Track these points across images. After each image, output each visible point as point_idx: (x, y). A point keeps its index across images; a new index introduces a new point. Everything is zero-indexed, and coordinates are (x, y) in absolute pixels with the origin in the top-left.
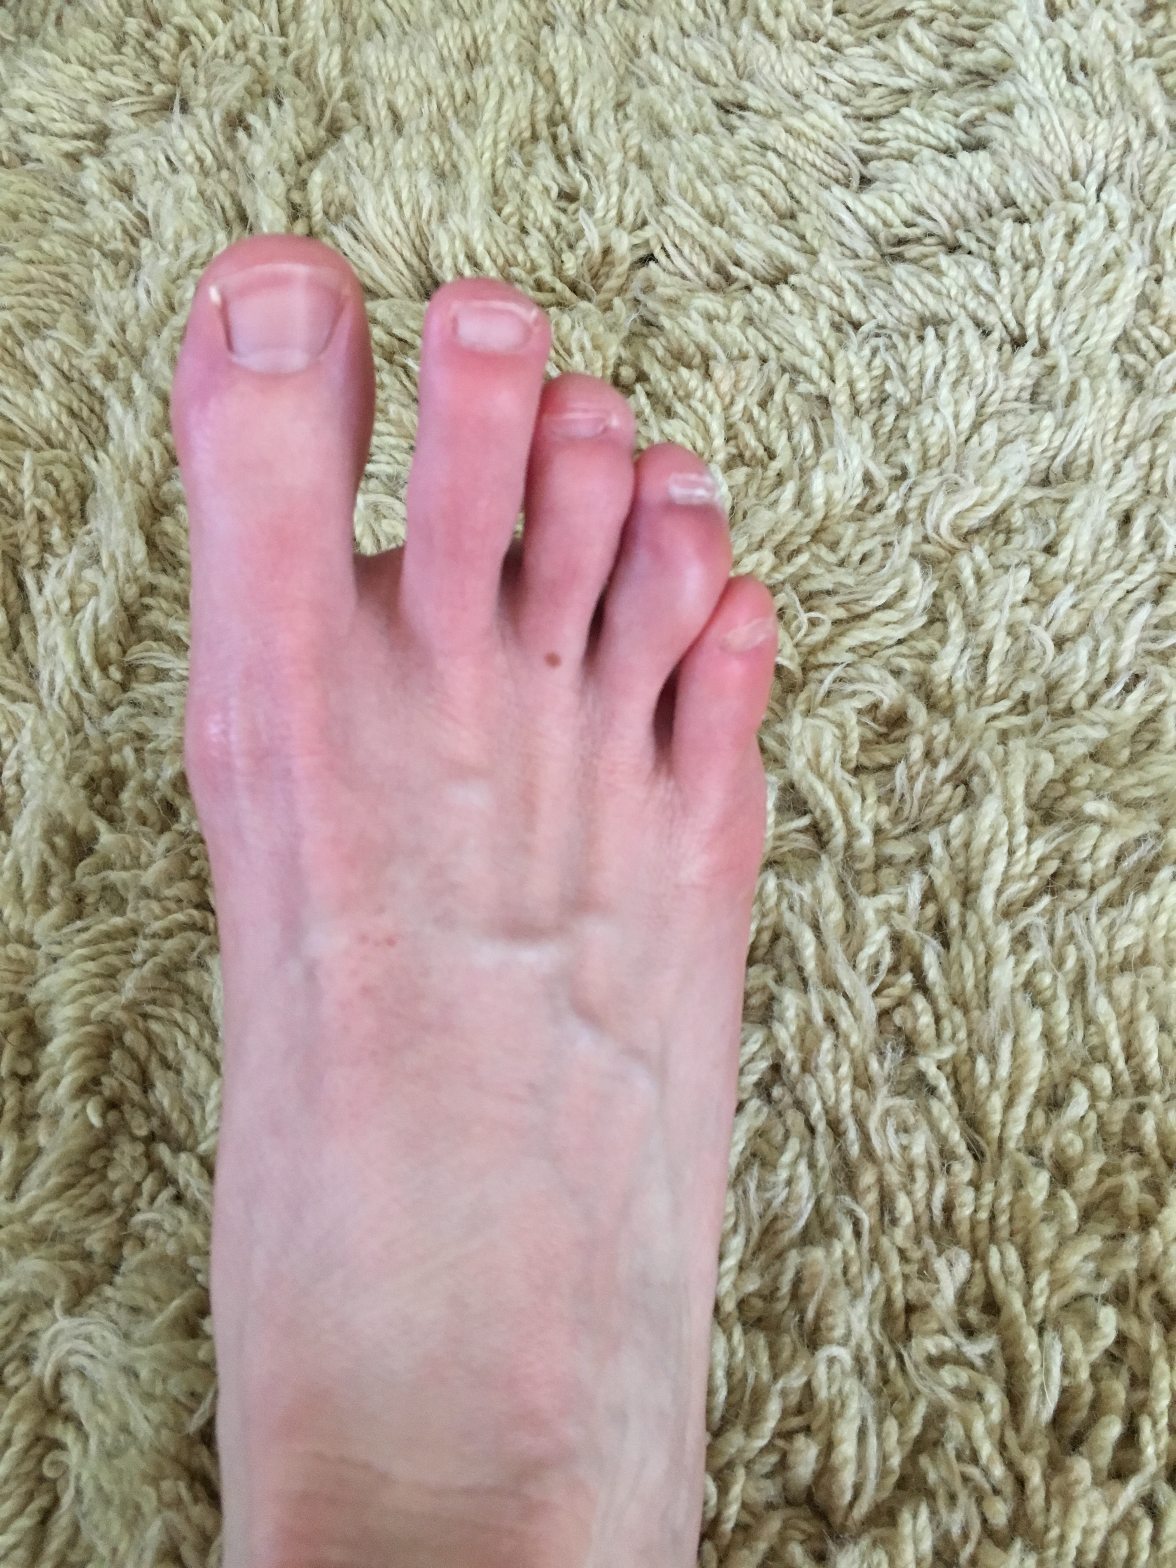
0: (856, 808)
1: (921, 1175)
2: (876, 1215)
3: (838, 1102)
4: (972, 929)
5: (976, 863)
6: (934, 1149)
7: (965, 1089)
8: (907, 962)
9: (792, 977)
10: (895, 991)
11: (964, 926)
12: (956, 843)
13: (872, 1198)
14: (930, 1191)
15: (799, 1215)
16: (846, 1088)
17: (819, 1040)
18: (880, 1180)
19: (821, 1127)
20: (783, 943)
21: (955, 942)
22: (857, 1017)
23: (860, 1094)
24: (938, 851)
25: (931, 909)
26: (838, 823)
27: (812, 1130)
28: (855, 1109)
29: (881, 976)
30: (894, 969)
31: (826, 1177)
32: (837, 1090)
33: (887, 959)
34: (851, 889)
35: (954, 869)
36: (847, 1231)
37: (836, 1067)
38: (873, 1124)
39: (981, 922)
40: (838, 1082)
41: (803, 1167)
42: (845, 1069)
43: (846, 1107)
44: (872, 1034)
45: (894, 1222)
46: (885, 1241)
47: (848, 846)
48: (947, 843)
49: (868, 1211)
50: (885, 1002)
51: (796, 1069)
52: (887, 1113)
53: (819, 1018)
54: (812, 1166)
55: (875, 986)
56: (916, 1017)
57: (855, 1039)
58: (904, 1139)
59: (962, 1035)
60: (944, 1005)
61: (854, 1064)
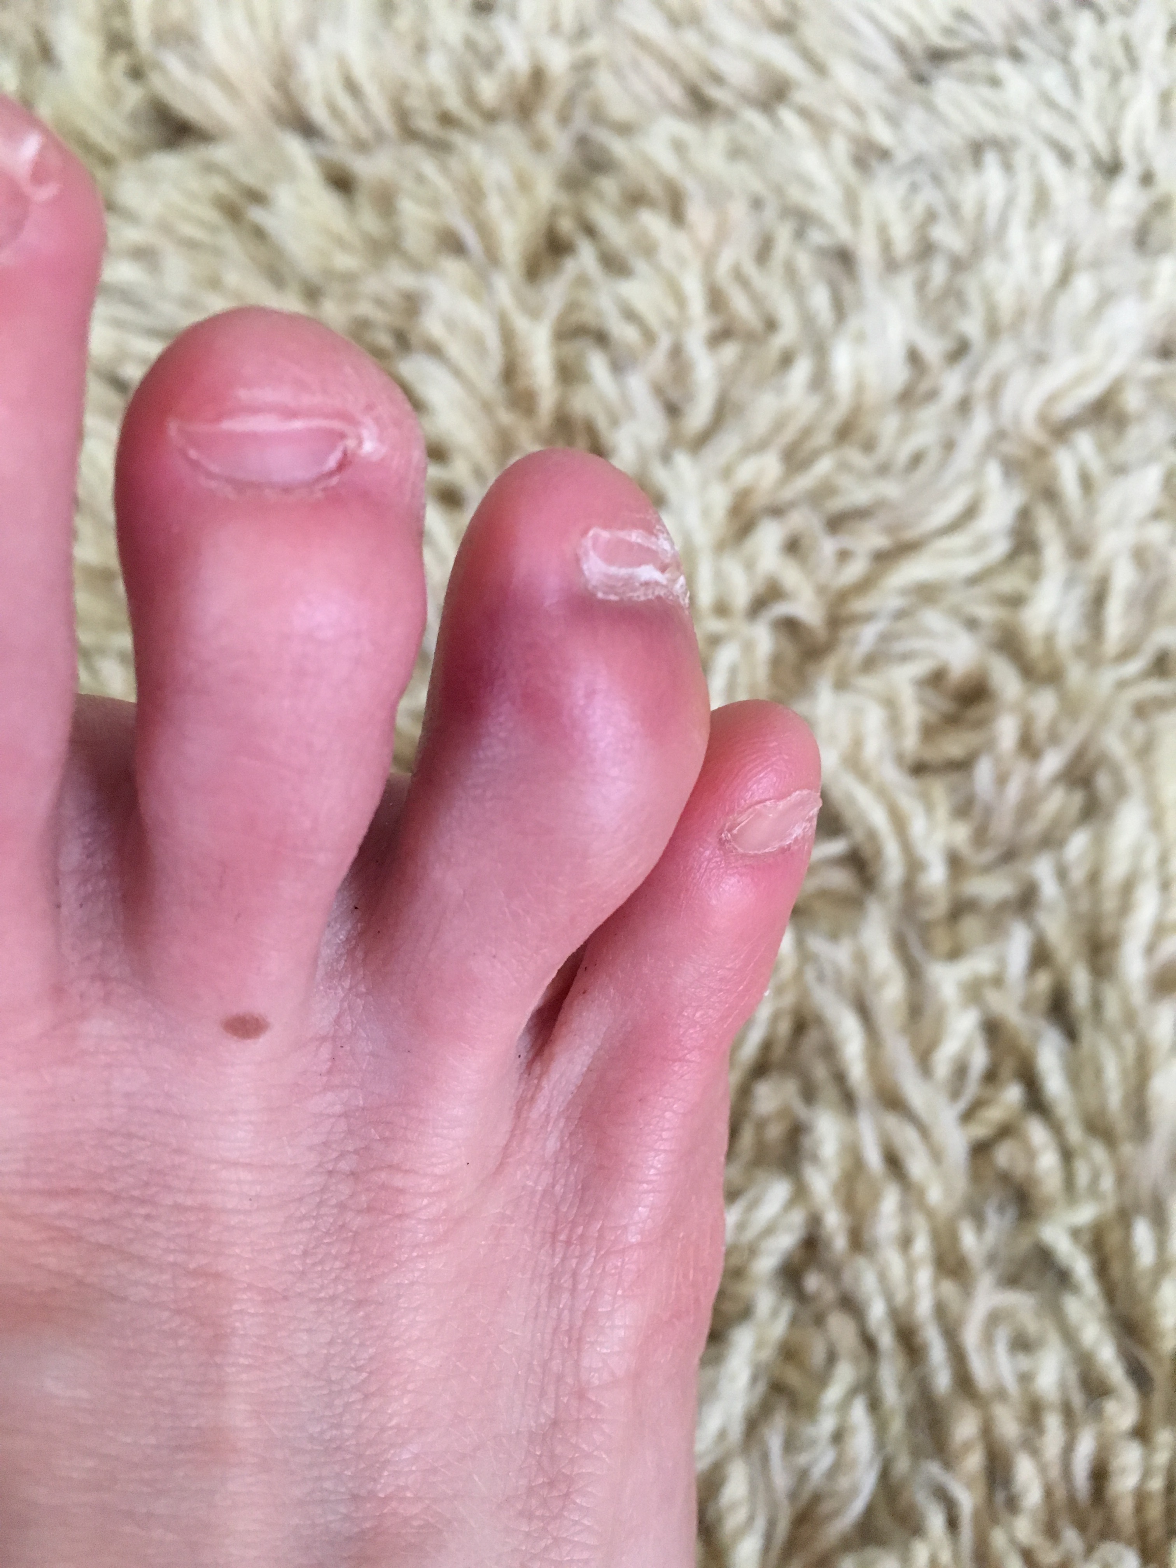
0: (918, 826)
1: (1053, 1423)
2: (981, 1489)
3: (912, 1299)
4: (1112, 1010)
5: (1110, 904)
6: (1072, 1376)
7: (1116, 1270)
8: (1008, 1067)
9: (829, 1092)
10: (995, 1114)
11: (1097, 1005)
12: (1078, 875)
13: (974, 1461)
14: (1068, 1449)
15: (854, 1491)
16: (924, 1276)
17: (876, 1197)
18: (987, 1431)
19: (886, 1340)
20: (812, 1038)
21: (1087, 1033)
22: (936, 1156)
23: (949, 1288)
24: (1049, 889)
25: (1043, 981)
26: (892, 850)
27: (869, 1344)
28: (940, 1311)
29: (972, 1088)
30: (991, 1077)
31: (897, 1425)
32: (910, 1278)
33: (979, 1059)
34: (916, 950)
35: (1075, 917)
36: (936, 1521)
37: (905, 1241)
38: (971, 1337)
39: (1125, 1000)
40: (911, 1268)
41: (859, 1412)
42: (922, 1246)
43: (924, 1308)
44: (961, 1183)
45: (1013, 1504)
46: (999, 1539)
47: (909, 885)
48: (1062, 874)
49: (969, 1486)
50: (980, 1130)
51: (840, 1243)
52: (994, 1319)
53: (873, 1158)
54: (874, 1405)
55: (962, 1104)
56: (1031, 1155)
57: (935, 1195)
58: (1024, 1362)
59: (1107, 1183)
60: (1075, 1133)
61: (936, 1236)
